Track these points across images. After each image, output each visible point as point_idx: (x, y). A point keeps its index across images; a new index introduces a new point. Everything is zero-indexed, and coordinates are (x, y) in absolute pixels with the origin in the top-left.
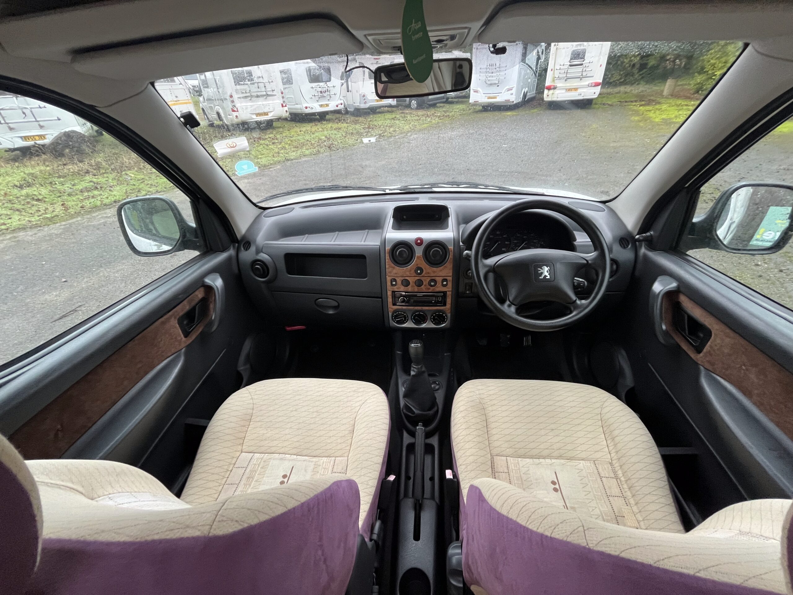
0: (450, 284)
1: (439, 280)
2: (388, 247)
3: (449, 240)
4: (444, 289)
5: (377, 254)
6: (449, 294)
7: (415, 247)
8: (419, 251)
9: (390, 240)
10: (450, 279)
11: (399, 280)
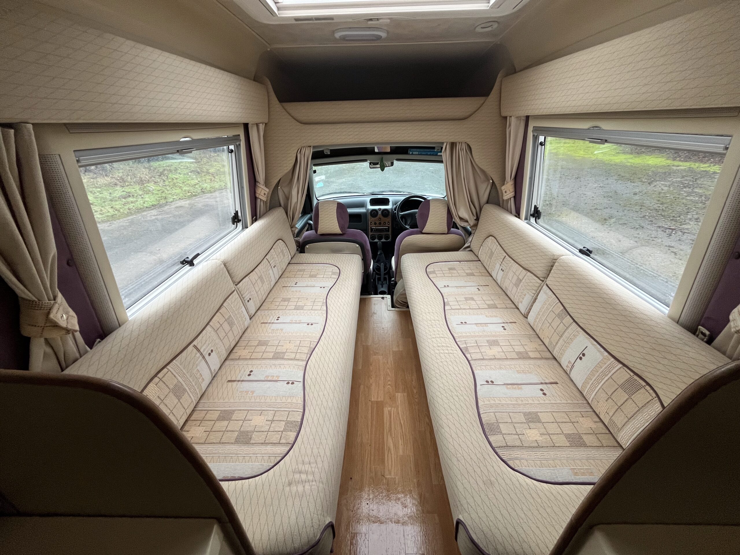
0: (390, 224)
1: (387, 222)
2: (369, 211)
3: (390, 209)
4: (389, 226)
5: (365, 214)
6: (390, 227)
7: (379, 211)
8: (380, 213)
9: (370, 209)
10: (390, 222)
11: (373, 223)
